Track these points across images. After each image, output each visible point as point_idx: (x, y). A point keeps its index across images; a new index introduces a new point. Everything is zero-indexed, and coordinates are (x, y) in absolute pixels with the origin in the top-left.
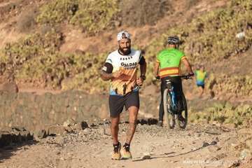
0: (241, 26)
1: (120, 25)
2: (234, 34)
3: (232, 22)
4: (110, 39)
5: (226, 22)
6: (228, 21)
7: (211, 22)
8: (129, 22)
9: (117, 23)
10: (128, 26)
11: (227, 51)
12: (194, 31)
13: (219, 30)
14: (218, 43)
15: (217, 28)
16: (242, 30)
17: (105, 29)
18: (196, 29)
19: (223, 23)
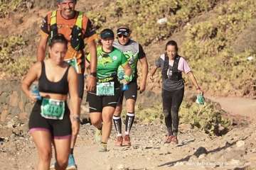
0: (163, 11)
1: (32, 7)
2: (155, 20)
3: (153, 7)
4: (21, 21)
5: (146, 7)
6: (148, 5)
7: (130, 6)
8: (42, 4)
9: (29, 5)
10: (41, 8)
11: (148, 38)
12: (111, 15)
13: (140, 15)
14: (138, 29)
15: (137, 13)
16: (164, 16)
17: (15, 10)
18: (115, 13)
19: (144, 7)
